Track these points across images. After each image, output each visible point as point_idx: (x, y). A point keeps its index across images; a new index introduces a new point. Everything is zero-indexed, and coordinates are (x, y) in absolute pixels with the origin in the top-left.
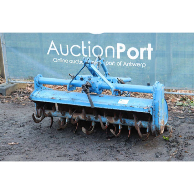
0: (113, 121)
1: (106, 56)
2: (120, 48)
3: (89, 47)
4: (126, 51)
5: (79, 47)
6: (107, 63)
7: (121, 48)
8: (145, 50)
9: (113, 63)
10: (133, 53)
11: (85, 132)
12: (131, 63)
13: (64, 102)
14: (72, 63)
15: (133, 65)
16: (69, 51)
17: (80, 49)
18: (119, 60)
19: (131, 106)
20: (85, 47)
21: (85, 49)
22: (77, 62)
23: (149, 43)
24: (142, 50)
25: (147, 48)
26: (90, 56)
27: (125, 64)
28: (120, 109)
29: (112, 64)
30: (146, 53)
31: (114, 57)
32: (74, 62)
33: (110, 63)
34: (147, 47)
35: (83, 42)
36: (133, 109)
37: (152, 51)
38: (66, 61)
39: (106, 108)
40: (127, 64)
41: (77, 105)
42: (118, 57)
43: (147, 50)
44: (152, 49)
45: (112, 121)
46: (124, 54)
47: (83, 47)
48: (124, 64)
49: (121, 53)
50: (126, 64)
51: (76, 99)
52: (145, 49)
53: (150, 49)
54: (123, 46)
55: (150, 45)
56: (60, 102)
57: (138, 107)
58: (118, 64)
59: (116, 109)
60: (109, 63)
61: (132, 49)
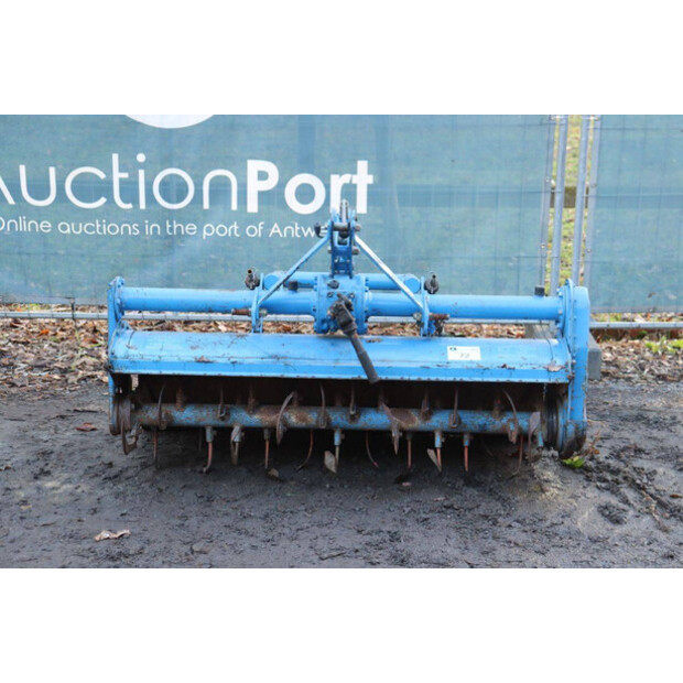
0: (416, 422)
1: (206, 205)
2: (260, 175)
3: (141, 173)
4: (282, 185)
5: (102, 175)
6: (209, 230)
7: (263, 176)
8: (348, 182)
9: (233, 230)
10: (305, 194)
11: (333, 469)
12: (297, 228)
13: (250, 371)
14: (68, 231)
15: (306, 235)
16: (61, 189)
17: (102, 181)
18: (253, 219)
19: (504, 366)
20: (125, 175)
21: (122, 181)
22: (89, 229)
23: (361, 159)
24: (337, 182)
25: (354, 176)
26: (143, 205)
27: (276, 229)
28: (466, 379)
29: (228, 231)
30: (349, 192)
31: (234, 206)
32: (77, 230)
33: (222, 230)
34: (354, 172)
35: (115, 157)
36: (511, 376)
37: (369, 186)
38: (45, 226)
39: (414, 378)
40: (282, 230)
41: (302, 375)
42: (253, 206)
43: (354, 182)
44: (370, 179)
45: (413, 421)
46: (272, 199)
47: (117, 176)
48: (273, 231)
49: (261, 194)
50: (279, 231)
51: (288, 355)
52: (346, 178)
53: (363, 177)
54: (271, 169)
55: (362, 165)
56: (234, 371)
57: (529, 367)
58: (252, 231)
59: (450, 379)
60: (215, 230)
61: (304, 179)
